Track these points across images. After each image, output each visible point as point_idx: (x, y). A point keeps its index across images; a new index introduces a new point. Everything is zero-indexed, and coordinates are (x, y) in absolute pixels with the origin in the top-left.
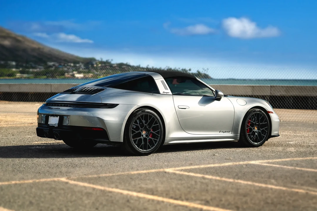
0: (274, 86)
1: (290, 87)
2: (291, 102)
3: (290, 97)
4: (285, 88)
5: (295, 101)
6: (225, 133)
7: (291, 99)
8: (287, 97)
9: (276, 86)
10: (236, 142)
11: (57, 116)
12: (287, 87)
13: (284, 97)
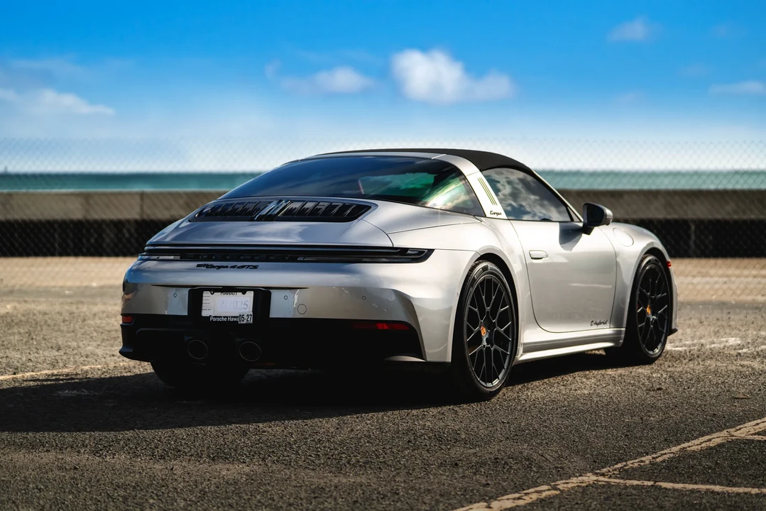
6: (600, 326)
10: (601, 355)
11: (243, 290)
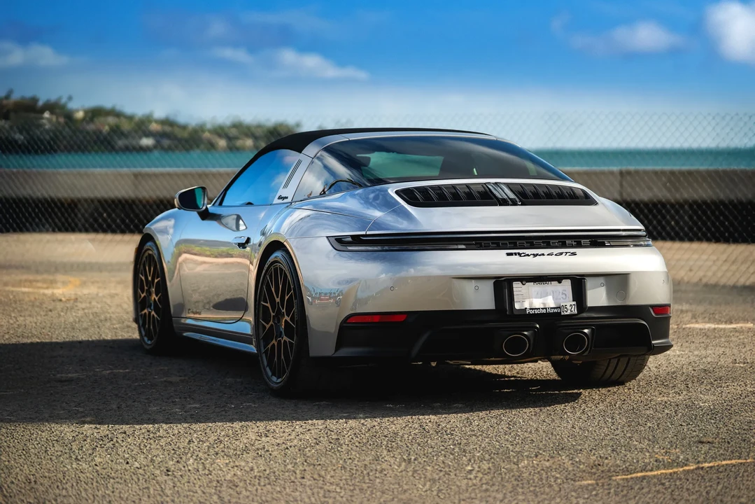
0: (629, 173)
1: (682, 173)
2: (686, 223)
3: (682, 206)
4: (664, 179)
5: (699, 218)
7: (685, 212)
8: (672, 206)
9: (637, 172)
11: (558, 278)
12: (672, 173)
13: (663, 205)
